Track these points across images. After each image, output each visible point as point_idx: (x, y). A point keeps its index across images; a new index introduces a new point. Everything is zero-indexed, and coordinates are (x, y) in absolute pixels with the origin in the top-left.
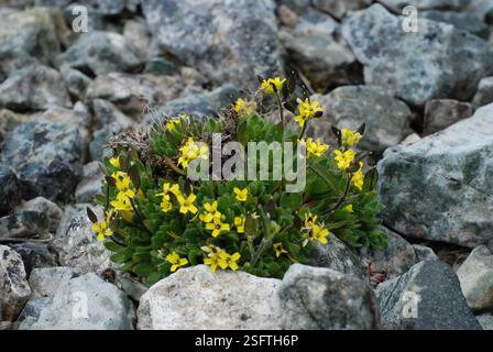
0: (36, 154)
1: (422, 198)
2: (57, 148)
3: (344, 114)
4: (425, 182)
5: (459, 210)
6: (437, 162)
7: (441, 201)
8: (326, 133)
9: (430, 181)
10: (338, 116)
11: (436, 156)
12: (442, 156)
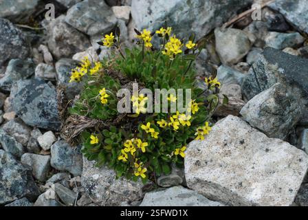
0: (6, 181)
1: (179, 31)
2: (12, 167)
3: (88, 26)
4: (176, 23)
5: (196, 23)
6: (175, 11)
7: (187, 25)
8: (81, 42)
9: (178, 22)
10: (85, 29)
11: (172, 9)
12: (176, 6)
